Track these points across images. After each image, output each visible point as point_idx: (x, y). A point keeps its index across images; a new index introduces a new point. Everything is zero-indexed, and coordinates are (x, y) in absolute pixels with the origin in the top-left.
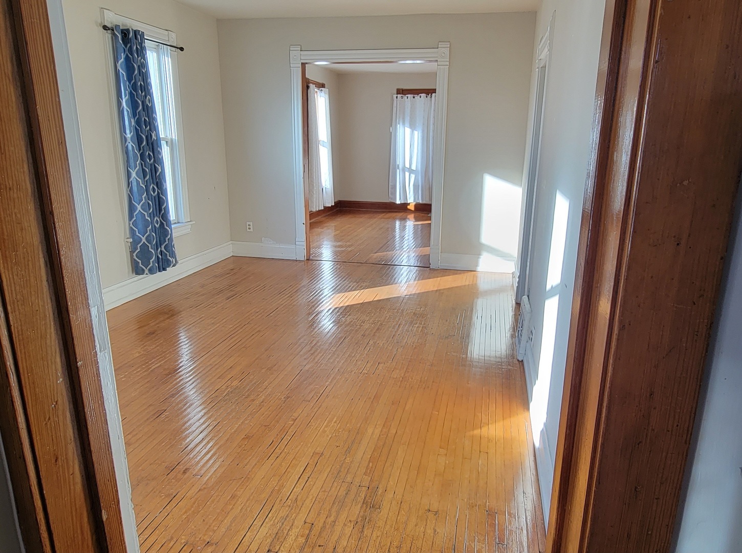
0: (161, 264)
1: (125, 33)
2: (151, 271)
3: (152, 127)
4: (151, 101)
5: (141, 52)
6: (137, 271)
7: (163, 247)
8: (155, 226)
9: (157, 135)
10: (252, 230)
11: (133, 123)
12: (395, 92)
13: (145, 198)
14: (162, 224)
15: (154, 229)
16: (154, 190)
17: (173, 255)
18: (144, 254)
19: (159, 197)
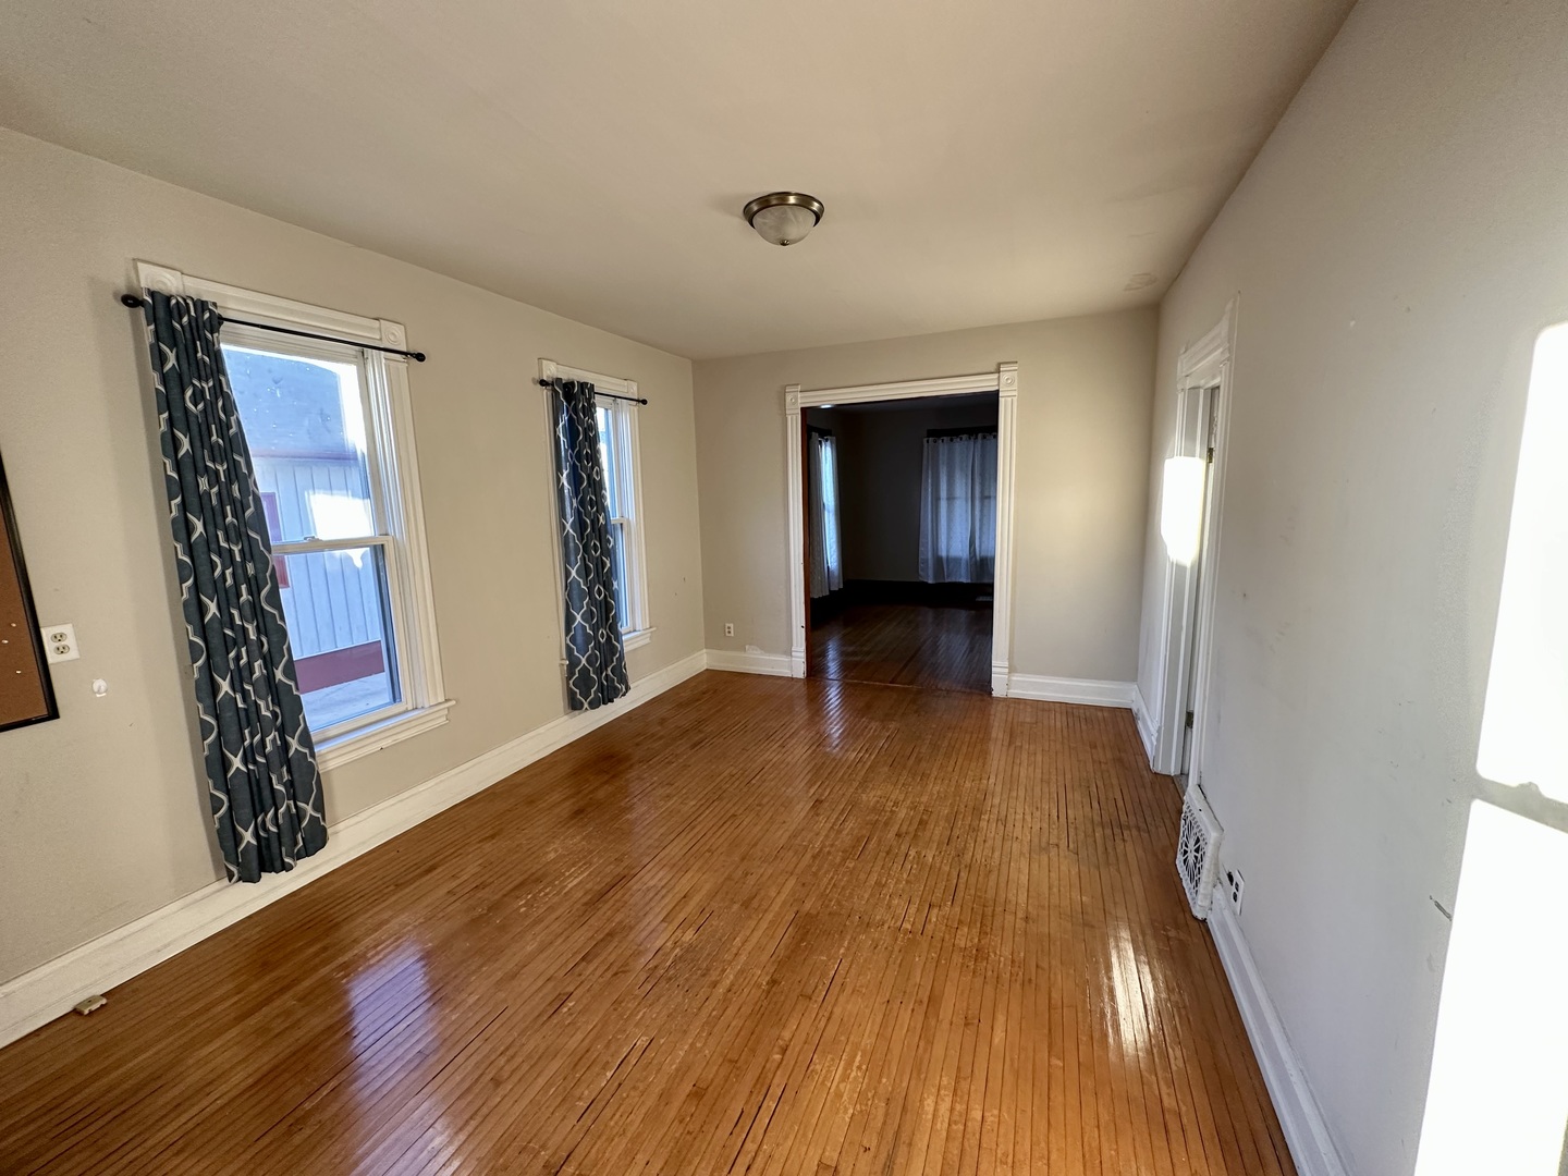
0: (605, 693)
1: (568, 387)
2: (594, 705)
3: (600, 507)
4: (600, 473)
5: (590, 410)
6: (574, 705)
7: (609, 669)
8: (599, 641)
9: (607, 518)
10: (732, 634)
11: (575, 505)
12: (925, 433)
13: (587, 604)
14: (609, 638)
15: (598, 646)
16: (599, 593)
17: (623, 679)
18: (584, 682)
19: (607, 603)
